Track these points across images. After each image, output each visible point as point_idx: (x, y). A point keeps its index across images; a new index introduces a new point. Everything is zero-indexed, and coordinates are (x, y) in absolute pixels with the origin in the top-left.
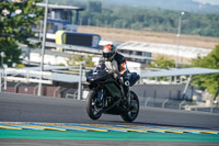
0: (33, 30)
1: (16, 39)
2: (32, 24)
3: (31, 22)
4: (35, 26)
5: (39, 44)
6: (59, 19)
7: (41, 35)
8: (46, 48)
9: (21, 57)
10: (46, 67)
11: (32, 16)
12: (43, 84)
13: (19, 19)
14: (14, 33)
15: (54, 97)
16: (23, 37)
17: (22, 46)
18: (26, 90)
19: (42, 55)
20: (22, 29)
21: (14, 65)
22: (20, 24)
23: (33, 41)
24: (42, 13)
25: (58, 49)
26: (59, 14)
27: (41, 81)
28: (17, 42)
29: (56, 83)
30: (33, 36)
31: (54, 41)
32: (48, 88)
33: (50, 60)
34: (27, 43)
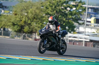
0: (81, 17)
1: (73, 21)
2: (80, 14)
3: (80, 13)
4: (82, 15)
5: (84, 23)
6: (93, 12)
7: (84, 19)
8: (87, 25)
9: (75, 29)
10: (87, 33)
11: (80, 10)
12: (85, 41)
13: (74, 12)
14: (72, 18)
15: (90, 47)
16: (76, 20)
17: (76, 24)
18: (78, 43)
19: (85, 28)
20: (76, 17)
21: (72, 32)
22: (75, 14)
23: (80, 22)
24: (85, 9)
25: (92, 25)
26: (92, 10)
27: (84, 40)
28: (74, 22)
29: (91, 41)
30: (81, 20)
31: (90, 22)
32: (88, 43)
33: (89, 30)
34: (78, 23)
